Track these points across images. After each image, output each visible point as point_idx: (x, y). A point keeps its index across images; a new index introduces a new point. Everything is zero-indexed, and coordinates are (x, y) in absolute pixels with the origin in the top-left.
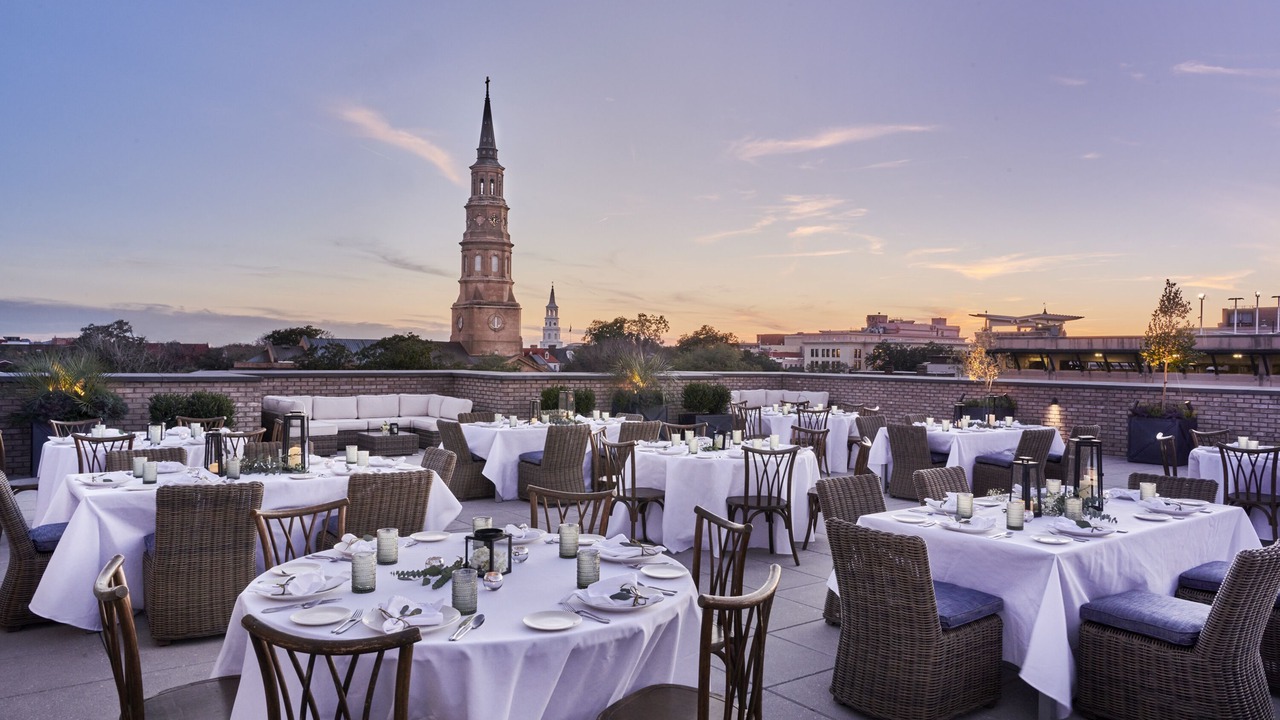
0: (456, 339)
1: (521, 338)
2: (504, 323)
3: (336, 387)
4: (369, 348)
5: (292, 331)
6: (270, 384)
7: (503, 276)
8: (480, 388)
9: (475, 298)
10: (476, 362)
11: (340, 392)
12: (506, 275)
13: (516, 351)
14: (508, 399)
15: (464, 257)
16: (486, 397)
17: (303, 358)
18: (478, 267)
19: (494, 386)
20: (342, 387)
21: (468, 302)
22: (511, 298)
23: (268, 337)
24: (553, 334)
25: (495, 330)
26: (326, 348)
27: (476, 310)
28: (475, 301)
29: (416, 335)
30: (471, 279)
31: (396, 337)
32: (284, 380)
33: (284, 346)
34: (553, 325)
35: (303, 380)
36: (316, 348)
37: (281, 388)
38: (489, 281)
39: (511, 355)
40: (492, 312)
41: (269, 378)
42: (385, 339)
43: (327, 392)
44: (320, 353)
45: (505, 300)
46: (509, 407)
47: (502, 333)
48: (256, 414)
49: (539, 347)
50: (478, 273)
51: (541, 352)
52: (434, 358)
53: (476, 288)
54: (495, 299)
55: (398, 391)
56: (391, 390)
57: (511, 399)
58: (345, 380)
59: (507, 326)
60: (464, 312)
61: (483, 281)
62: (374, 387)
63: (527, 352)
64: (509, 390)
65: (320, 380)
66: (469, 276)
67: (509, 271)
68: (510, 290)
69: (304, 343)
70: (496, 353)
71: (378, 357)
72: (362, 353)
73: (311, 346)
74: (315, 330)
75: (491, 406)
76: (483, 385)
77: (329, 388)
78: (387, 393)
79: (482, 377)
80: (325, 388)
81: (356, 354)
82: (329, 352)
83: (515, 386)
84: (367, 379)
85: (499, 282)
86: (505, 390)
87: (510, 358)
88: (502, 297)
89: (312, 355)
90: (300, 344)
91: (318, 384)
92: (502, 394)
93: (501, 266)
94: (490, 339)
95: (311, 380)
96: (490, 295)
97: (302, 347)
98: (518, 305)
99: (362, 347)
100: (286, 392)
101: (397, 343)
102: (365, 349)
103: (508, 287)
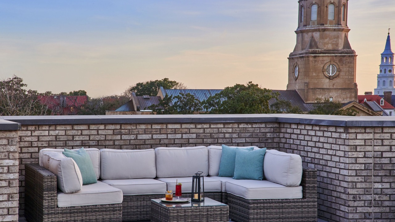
0: (291, 88)
1: (356, 85)
2: (339, 70)
3: (133, 137)
4: (214, 97)
5: (152, 84)
6: (52, 133)
7: (339, 24)
8: (315, 139)
9: (311, 47)
10: (310, 108)
11: (137, 142)
12: (342, 22)
13: (351, 98)
14: (355, 155)
15: (301, 7)
16: (322, 151)
17: (160, 107)
18: (314, 17)
19: (335, 135)
20: (140, 137)
21: (304, 51)
22: (347, 45)
23: (133, 89)
24: (388, 81)
25: (329, 78)
26: (178, 97)
27: (311, 59)
28: (310, 50)
29: (255, 84)
30: (307, 28)
31: (237, 86)
32: (69, 127)
33: (145, 97)
34: (388, 73)
35: (92, 127)
36: (171, 97)
37: (65, 138)
38: (324, 30)
39: (346, 102)
40: (327, 60)
41: (50, 126)
42: (228, 88)
43: (122, 143)
44: (174, 101)
45: (341, 47)
46: (357, 167)
47: (337, 80)
48: (11, 176)
49: (373, 94)
50: (314, 23)
51: (377, 99)
52: (272, 106)
53: (313, 37)
54: (330, 47)
55: (209, 141)
56: (200, 141)
57: (361, 155)
58: (143, 127)
59: (342, 74)
60: (300, 62)
61: (318, 30)
62: (179, 136)
63: (361, 99)
64: (357, 142)
65: (113, 127)
66: (305, 26)
67: (345, 19)
68: (346, 37)
69: (161, 93)
70: (331, 100)
71: (222, 105)
72: (208, 102)
73: (166, 96)
74: (171, 82)
75: (330, 164)
76: (320, 134)
77: (124, 137)
78: (196, 144)
79: (317, 124)
80: (118, 137)
81: (203, 102)
82: (181, 102)
83: (366, 136)
84: (170, 126)
85: (335, 30)
86: (351, 143)
87: (344, 104)
88: (337, 45)
89: (167, 104)
90: (158, 95)
91: (111, 132)
92: (347, 149)
93: (337, 14)
94: (325, 87)
95: (102, 127)
96: (325, 44)
97: (160, 97)
98: (353, 52)
99: (208, 96)
100: (71, 143)
101: (239, 92)
102: (211, 98)
103: (343, 34)
